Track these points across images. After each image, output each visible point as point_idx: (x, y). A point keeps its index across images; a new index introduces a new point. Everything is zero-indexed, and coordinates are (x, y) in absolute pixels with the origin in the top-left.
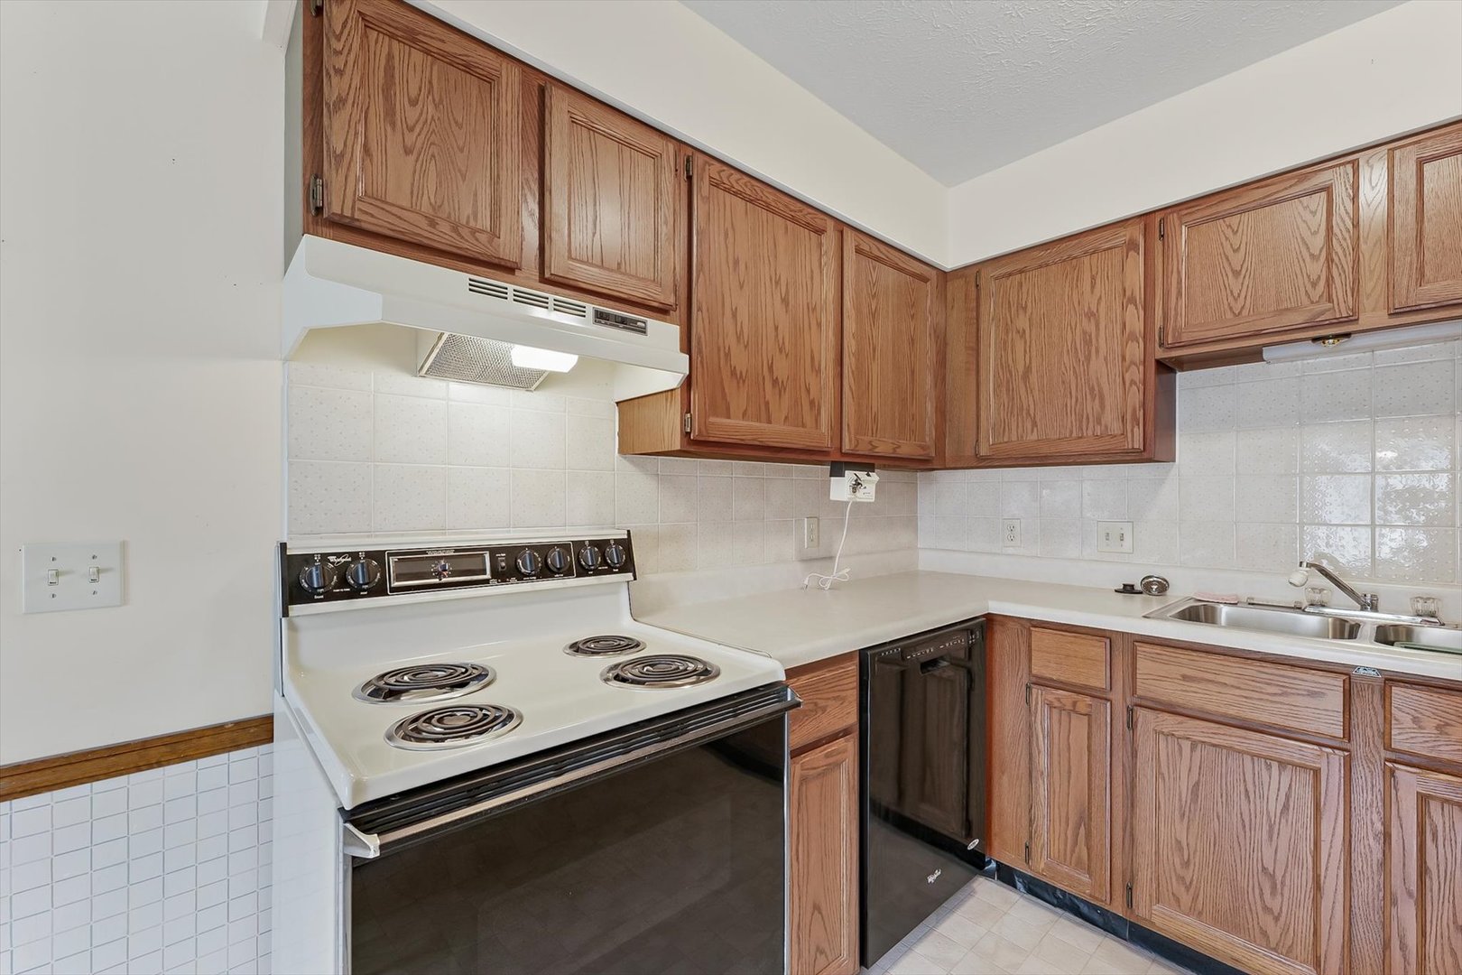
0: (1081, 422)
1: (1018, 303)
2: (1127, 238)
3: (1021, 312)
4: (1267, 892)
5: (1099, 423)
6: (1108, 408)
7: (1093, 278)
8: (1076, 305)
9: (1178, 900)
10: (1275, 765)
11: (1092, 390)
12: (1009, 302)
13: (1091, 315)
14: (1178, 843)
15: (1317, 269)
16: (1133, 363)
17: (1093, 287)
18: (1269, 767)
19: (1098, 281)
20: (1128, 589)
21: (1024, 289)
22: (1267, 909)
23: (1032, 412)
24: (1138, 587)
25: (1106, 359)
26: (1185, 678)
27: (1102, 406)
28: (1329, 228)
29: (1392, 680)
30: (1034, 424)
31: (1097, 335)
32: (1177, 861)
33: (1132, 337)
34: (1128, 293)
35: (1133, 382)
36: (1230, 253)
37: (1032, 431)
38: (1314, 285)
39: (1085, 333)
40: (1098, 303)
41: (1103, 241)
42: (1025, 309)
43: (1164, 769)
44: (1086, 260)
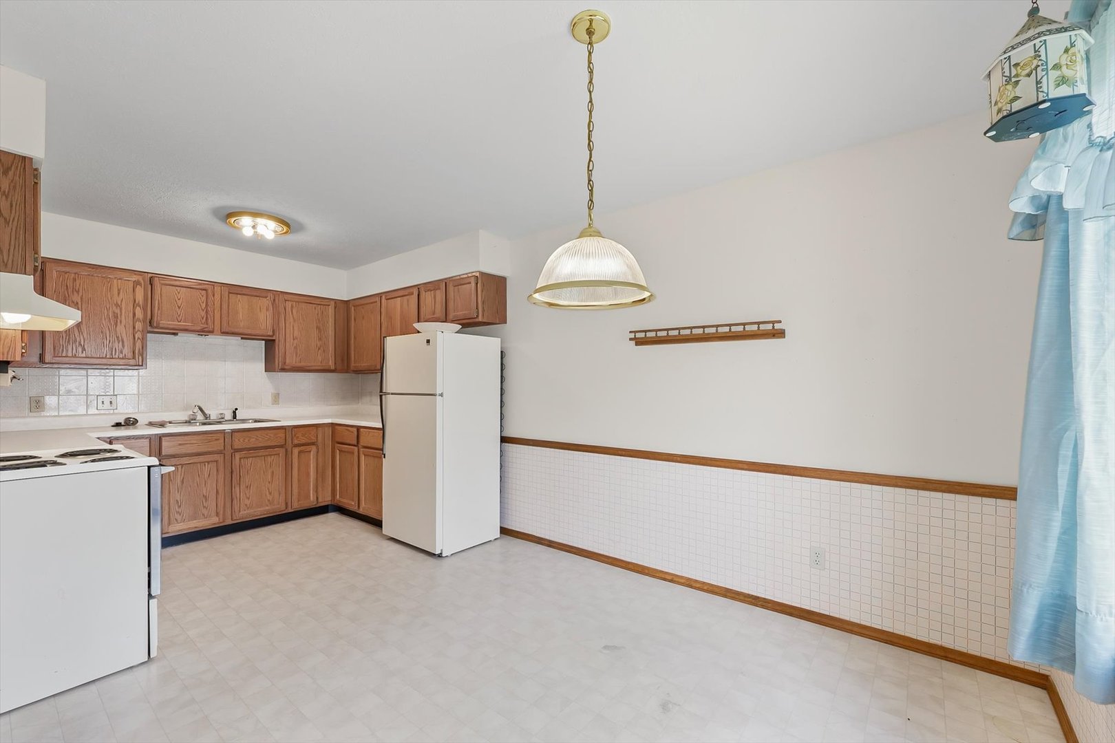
0: (112, 352)
1: (73, 288)
2: (136, 279)
3: (75, 293)
4: (204, 501)
5: (122, 353)
6: (126, 347)
7: (119, 290)
8: (110, 298)
9: (176, 520)
10: (206, 464)
11: (118, 338)
12: (67, 286)
13: (117, 305)
14: (177, 501)
15: (203, 314)
16: (138, 331)
17: (119, 294)
18: (205, 465)
19: (121, 291)
20: (118, 425)
21: (78, 282)
22: (204, 507)
23: (82, 343)
24: (123, 424)
25: (125, 326)
26: (180, 444)
27: (123, 346)
28: (207, 302)
29: (234, 431)
30: (84, 349)
31: (121, 315)
32: (177, 507)
33: (139, 320)
34: (137, 302)
35: (138, 338)
36: (177, 300)
37: (82, 352)
38: (203, 318)
39: (114, 313)
40: (121, 302)
41: (125, 276)
42: (78, 292)
43: (172, 478)
44: (115, 281)
